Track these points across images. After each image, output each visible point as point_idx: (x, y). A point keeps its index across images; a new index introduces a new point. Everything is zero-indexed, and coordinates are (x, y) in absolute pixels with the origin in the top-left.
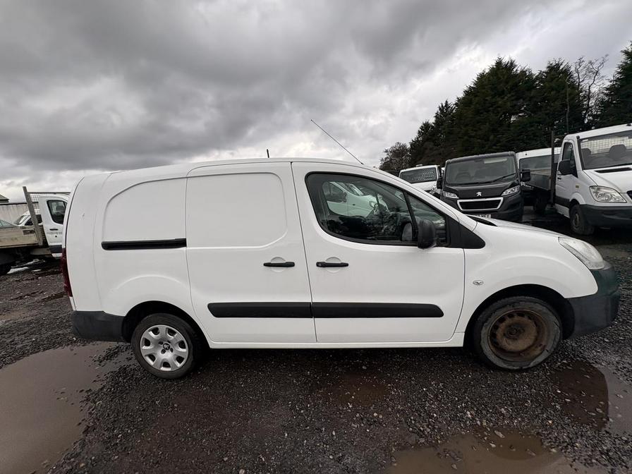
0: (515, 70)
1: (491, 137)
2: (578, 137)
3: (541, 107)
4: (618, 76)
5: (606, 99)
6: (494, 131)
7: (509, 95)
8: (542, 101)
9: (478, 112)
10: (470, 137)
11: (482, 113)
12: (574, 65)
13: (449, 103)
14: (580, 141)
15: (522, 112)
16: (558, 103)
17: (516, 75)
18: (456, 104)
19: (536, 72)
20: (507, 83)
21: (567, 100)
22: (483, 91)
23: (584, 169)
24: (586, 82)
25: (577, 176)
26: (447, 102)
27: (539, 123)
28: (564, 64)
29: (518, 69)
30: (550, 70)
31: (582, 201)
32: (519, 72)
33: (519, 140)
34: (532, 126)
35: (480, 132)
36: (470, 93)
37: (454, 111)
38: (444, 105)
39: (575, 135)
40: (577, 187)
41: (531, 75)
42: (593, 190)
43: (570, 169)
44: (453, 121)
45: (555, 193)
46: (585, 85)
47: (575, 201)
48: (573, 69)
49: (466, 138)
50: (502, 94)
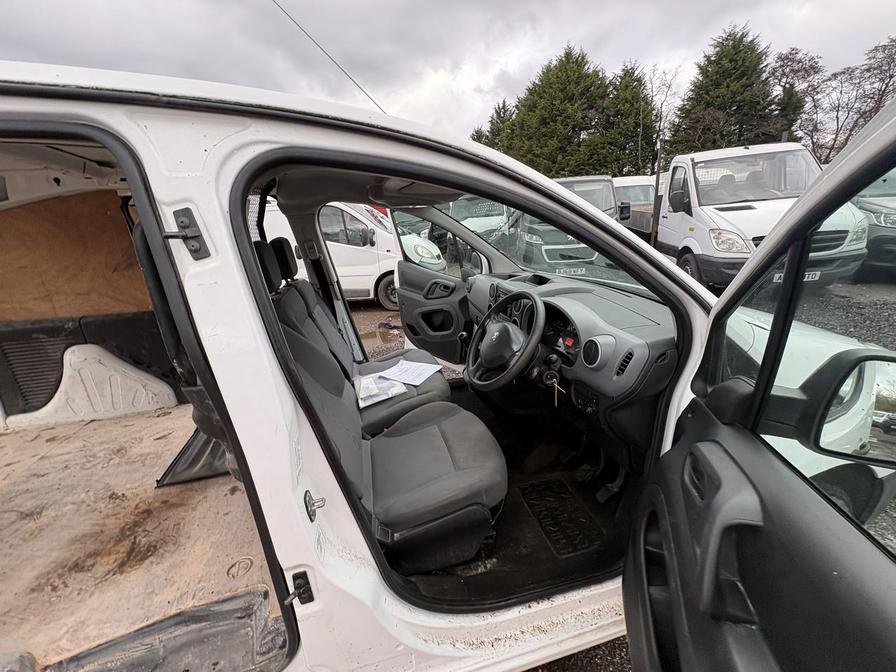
0: (586, 67)
1: (560, 158)
2: (693, 160)
3: (613, 123)
4: (690, 94)
5: (677, 120)
6: (562, 149)
7: (579, 102)
8: (615, 116)
9: (544, 122)
10: (534, 155)
11: (549, 124)
12: (648, 72)
13: (507, 103)
14: (695, 164)
15: (592, 127)
16: (631, 121)
17: (588, 76)
18: (517, 107)
19: (609, 75)
20: (578, 84)
21: (641, 117)
22: (551, 90)
23: (700, 205)
24: (658, 97)
25: (691, 215)
26: (504, 102)
27: (611, 144)
28: (639, 70)
29: (590, 68)
30: (625, 75)
31: (697, 250)
32: (591, 71)
33: (589, 165)
34: (603, 148)
35: (546, 150)
36: (535, 92)
37: (514, 116)
38: (501, 106)
39: (688, 157)
40: (691, 229)
41: (604, 78)
42: (712, 235)
43: (681, 204)
44: (513, 130)
45: (656, 237)
46: (657, 101)
47: (687, 250)
48: (647, 78)
49: (529, 156)
50: (571, 99)
